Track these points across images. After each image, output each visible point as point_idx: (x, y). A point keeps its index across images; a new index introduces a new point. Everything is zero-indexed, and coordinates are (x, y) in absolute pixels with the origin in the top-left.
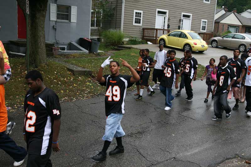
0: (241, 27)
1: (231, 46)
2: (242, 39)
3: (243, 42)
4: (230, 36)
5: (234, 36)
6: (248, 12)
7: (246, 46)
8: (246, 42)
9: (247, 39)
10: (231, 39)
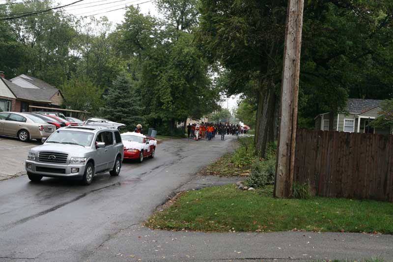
0: (14, 102)
1: (4, 132)
2: (22, 121)
3: (23, 125)
4: (2, 116)
5: (9, 116)
6: (22, 78)
7: (29, 132)
8: (28, 127)
9: (29, 122)
10: (3, 121)
